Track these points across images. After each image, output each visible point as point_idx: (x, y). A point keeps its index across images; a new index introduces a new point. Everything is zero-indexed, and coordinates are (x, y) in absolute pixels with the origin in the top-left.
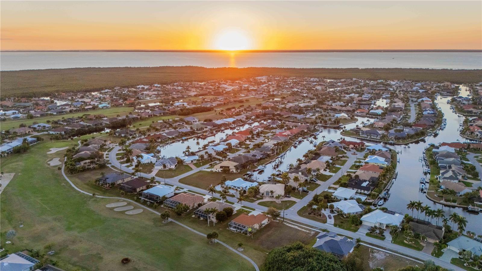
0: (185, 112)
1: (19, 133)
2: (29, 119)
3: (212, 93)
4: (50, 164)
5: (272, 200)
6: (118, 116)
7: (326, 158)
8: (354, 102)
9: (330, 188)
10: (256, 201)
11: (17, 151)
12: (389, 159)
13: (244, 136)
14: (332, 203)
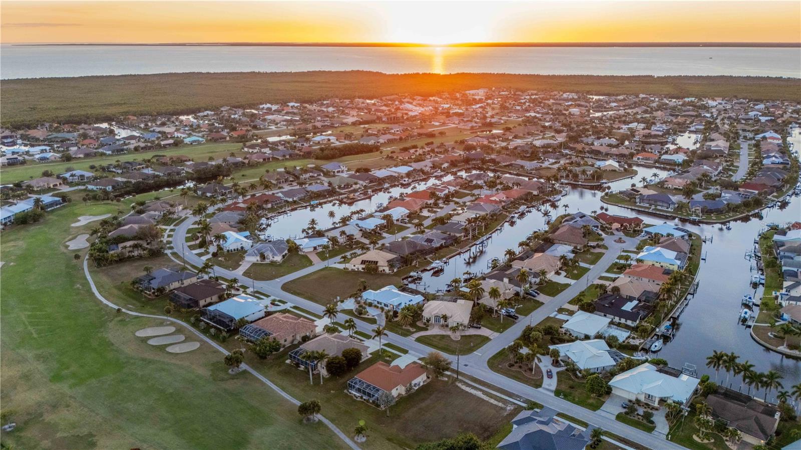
0: (330, 154)
1: (38, 187)
3: (384, 119)
4: (69, 246)
5: (444, 333)
6: (211, 159)
7: (563, 249)
8: (635, 139)
9: (561, 311)
10: (413, 333)
11: (23, 221)
12: (685, 253)
13: (420, 203)
14: (557, 344)
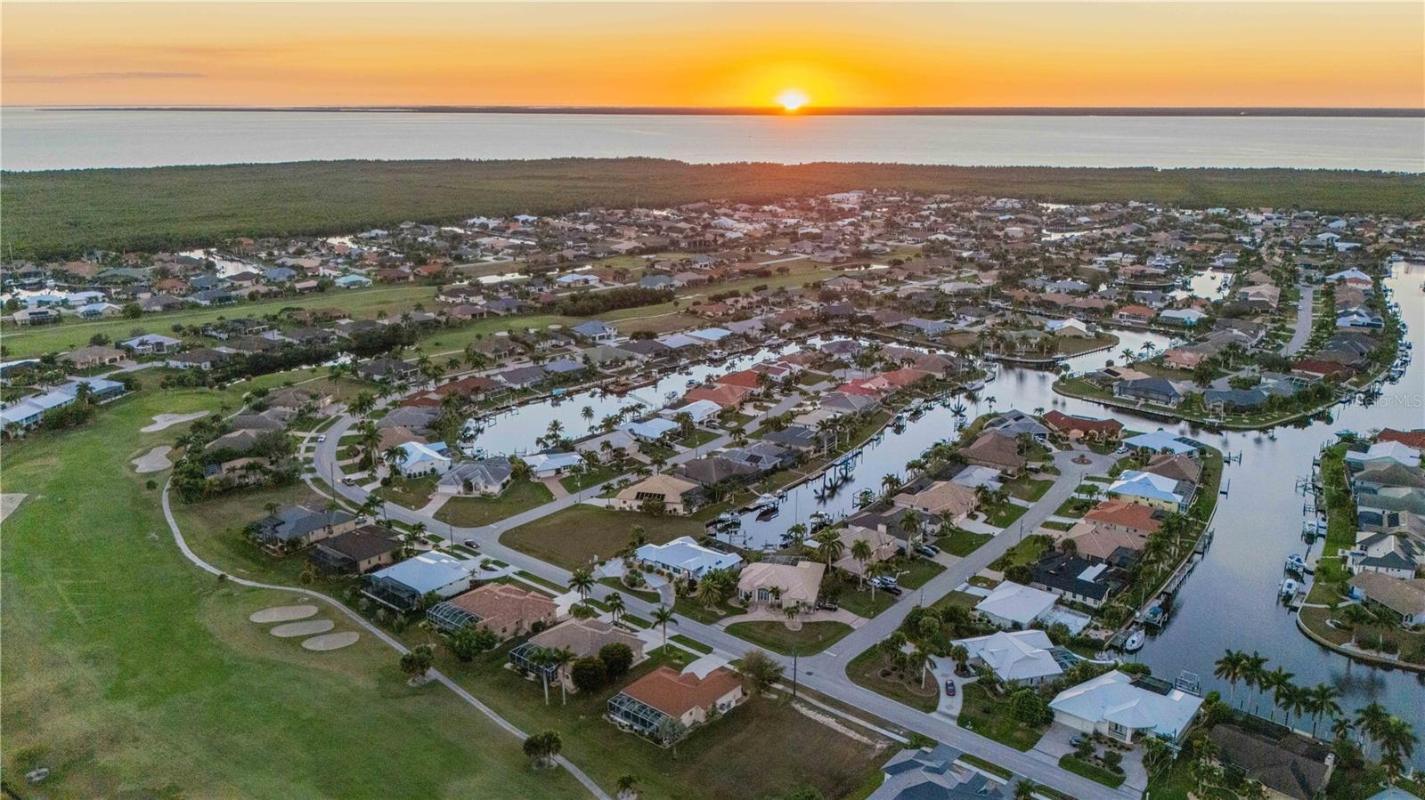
0: (587, 306)
1: (83, 364)
2: (128, 317)
3: (683, 245)
4: (136, 467)
5: (775, 619)
6: (382, 314)
7: (983, 476)
8: (1117, 281)
9: (974, 580)
10: (722, 618)
11: (57, 423)
12: (1193, 483)
13: (740, 392)
14: (966, 637)
